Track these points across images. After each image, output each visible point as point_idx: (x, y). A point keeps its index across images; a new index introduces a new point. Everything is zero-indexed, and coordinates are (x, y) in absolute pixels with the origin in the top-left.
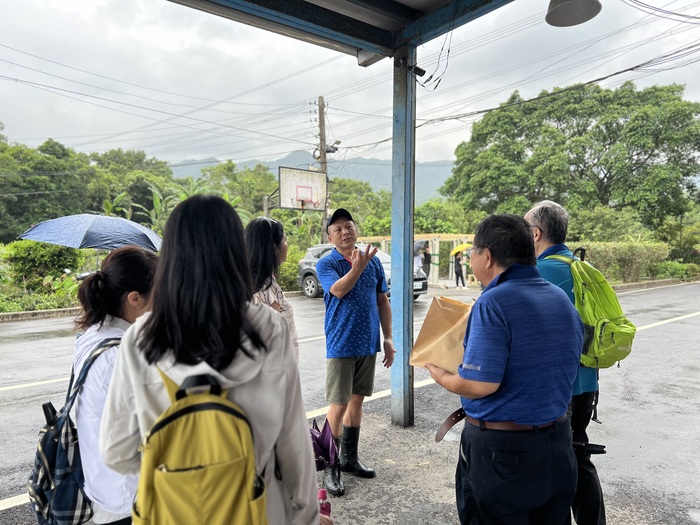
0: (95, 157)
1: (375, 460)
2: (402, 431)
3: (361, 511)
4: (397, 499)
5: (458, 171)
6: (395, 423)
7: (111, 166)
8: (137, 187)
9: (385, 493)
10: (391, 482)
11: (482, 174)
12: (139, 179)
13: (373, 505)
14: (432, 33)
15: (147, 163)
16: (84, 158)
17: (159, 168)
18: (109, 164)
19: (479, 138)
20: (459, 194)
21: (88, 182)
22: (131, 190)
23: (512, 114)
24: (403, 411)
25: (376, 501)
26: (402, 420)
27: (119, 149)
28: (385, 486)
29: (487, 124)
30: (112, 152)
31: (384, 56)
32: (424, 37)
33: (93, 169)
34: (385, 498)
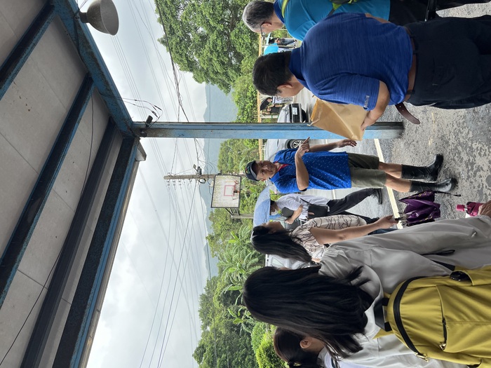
0: (204, 327)
1: (429, 153)
2: (406, 131)
3: (470, 168)
4: (462, 140)
5: (214, 81)
6: (400, 136)
7: (210, 317)
8: (224, 301)
9: (456, 148)
10: (447, 143)
11: (216, 64)
12: (219, 299)
13: (465, 158)
14: (123, 112)
15: (209, 293)
16: (205, 334)
17: (211, 285)
18: (208, 318)
19: (191, 66)
20: (229, 80)
21: (221, 333)
22: (226, 305)
23: (174, 43)
24: (391, 130)
25: (462, 155)
26: (398, 131)
27: (199, 311)
28: (450, 147)
29: (181, 61)
30: (200, 316)
31: (139, 143)
32: (126, 117)
33: (212, 330)
34: (460, 148)
